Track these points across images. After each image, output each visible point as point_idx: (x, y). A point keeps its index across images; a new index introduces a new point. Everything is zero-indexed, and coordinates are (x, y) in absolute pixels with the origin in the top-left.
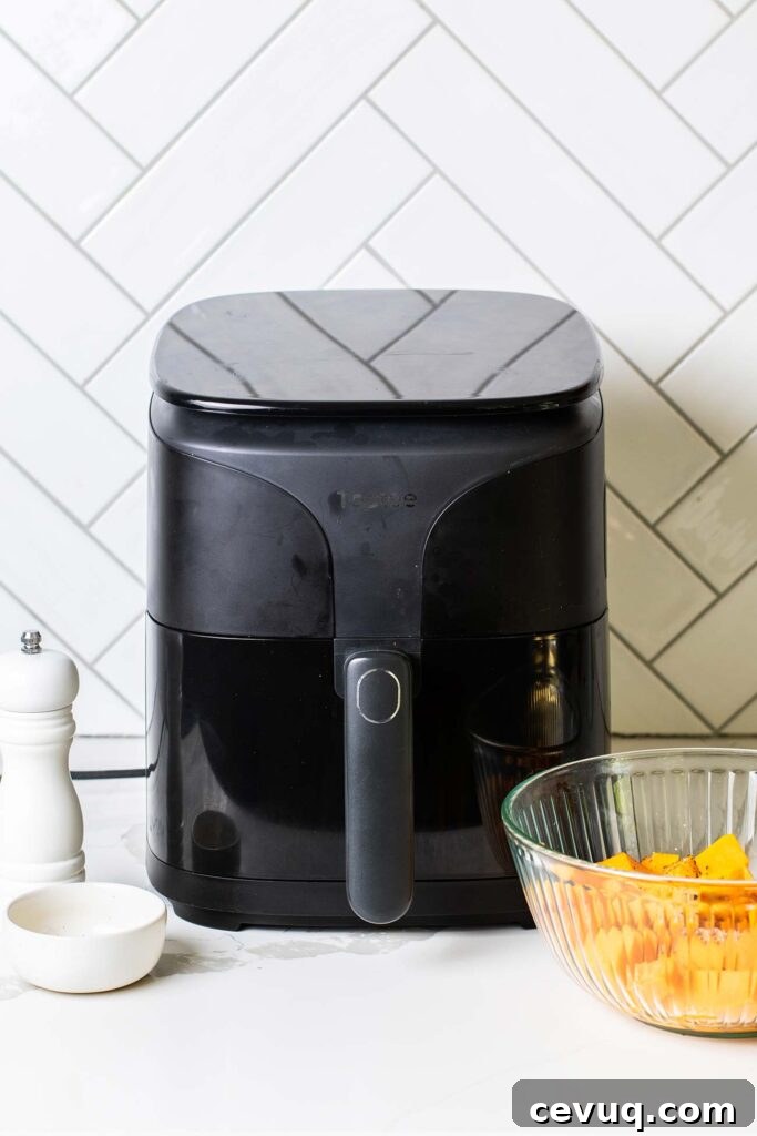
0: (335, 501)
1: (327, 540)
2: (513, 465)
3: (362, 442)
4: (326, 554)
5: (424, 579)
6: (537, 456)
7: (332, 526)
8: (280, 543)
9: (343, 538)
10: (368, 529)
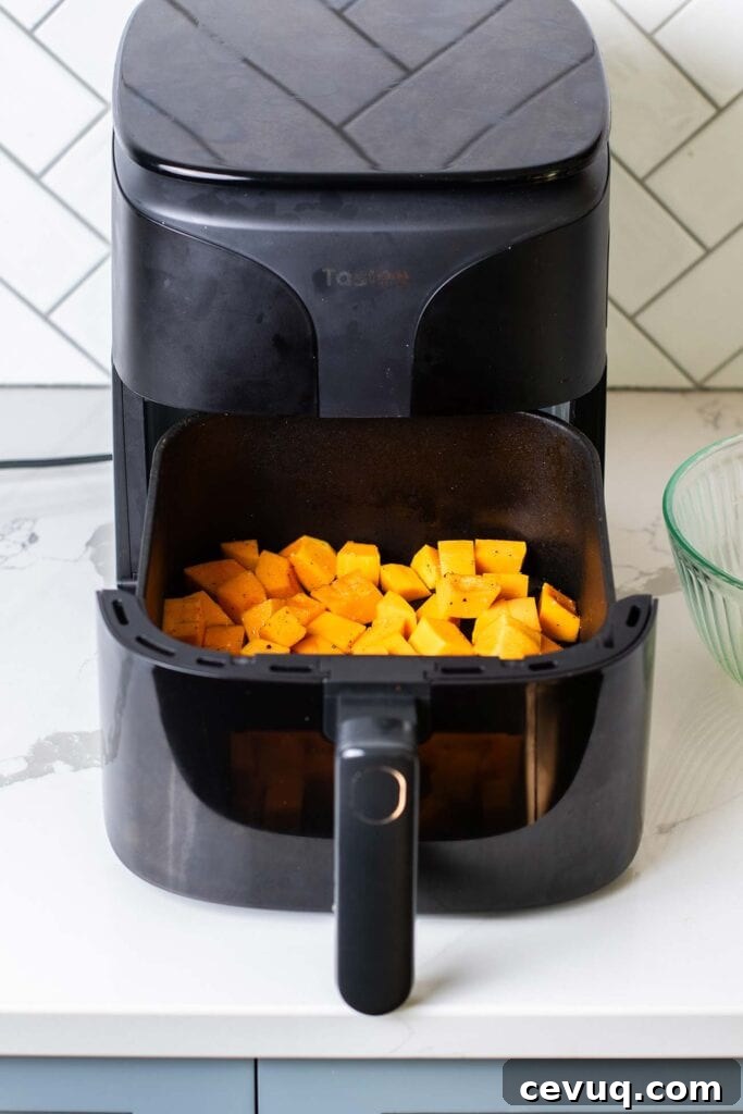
0: (319, 279)
1: (310, 318)
2: (516, 240)
3: (350, 215)
4: (310, 333)
5: (415, 360)
6: (542, 229)
7: (317, 305)
8: (259, 320)
9: (327, 317)
10: (355, 308)
